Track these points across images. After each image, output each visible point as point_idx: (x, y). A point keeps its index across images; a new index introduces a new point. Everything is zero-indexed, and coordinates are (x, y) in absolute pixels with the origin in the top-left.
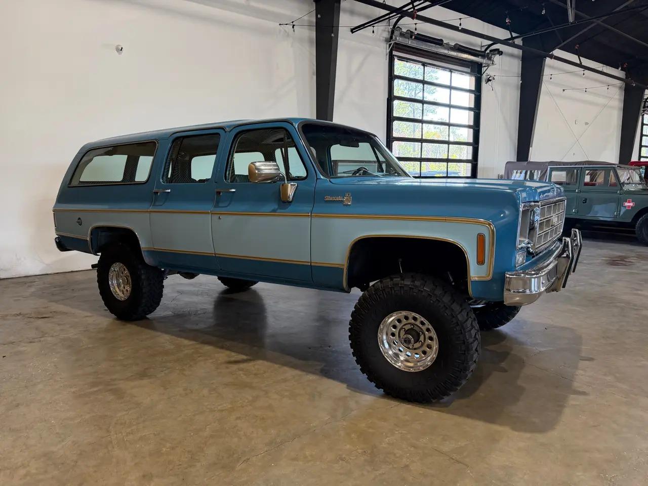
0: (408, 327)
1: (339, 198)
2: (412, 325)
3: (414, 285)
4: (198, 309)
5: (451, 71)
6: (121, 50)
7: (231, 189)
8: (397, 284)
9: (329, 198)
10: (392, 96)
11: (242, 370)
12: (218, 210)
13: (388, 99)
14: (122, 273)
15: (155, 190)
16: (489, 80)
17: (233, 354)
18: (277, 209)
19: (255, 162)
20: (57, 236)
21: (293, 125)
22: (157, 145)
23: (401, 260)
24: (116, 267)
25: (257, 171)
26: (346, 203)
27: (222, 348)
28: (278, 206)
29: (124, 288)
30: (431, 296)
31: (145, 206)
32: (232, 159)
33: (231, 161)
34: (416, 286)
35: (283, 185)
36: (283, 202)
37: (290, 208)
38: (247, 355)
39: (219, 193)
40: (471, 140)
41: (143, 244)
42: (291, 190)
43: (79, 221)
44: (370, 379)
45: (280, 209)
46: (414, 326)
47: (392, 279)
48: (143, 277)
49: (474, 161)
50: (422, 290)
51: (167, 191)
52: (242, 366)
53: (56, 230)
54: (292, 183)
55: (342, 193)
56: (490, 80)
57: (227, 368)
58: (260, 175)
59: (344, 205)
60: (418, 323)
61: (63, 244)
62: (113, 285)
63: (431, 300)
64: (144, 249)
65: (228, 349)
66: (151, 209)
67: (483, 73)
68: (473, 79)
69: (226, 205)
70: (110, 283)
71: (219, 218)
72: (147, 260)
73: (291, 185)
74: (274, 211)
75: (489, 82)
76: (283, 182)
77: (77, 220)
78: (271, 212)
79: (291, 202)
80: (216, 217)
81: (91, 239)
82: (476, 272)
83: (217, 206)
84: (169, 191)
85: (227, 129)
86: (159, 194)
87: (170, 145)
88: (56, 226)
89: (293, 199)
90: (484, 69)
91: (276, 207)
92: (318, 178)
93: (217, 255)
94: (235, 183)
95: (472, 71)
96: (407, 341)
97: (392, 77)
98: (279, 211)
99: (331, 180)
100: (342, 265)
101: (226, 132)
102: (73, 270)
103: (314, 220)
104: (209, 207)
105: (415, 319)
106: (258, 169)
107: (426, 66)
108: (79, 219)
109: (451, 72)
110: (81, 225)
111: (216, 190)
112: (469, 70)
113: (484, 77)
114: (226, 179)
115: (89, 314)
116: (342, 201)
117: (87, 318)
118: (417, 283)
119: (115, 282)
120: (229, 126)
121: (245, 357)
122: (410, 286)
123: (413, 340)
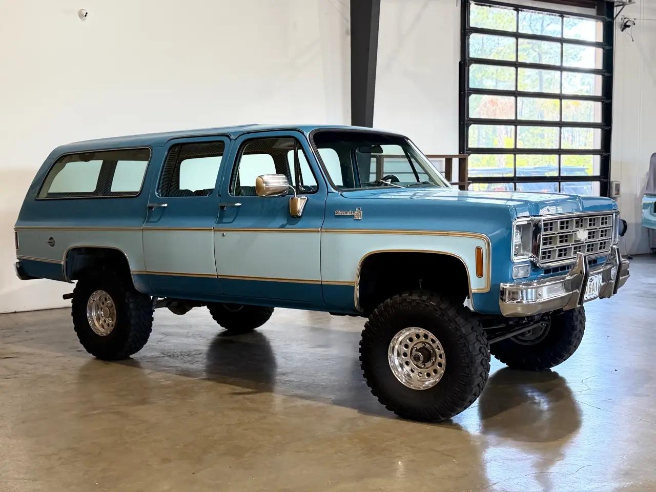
0: (420, 346)
1: (350, 213)
2: (424, 343)
3: (421, 300)
4: (191, 350)
5: (562, 14)
6: (86, 16)
7: (236, 203)
8: (406, 300)
9: (339, 213)
10: (467, 58)
11: (248, 399)
12: (221, 226)
13: (460, 63)
14: (103, 304)
15: (149, 205)
16: (625, 26)
17: (237, 388)
18: (286, 225)
19: (263, 176)
20: (18, 261)
21: (304, 135)
22: (151, 152)
23: (421, 280)
24: (96, 297)
25: (264, 185)
26: (357, 217)
27: (225, 383)
28: (287, 221)
29: (105, 321)
30: (437, 310)
31: (136, 223)
32: (237, 169)
33: (237, 172)
34: (424, 301)
35: (292, 199)
36: (292, 217)
37: (300, 223)
38: (252, 389)
39: (222, 208)
40: (599, 120)
41: (133, 267)
42: (300, 203)
43: (51, 241)
44: (381, 401)
45: (289, 224)
46: (425, 345)
47: (400, 295)
48: (131, 306)
49: (605, 152)
50: (429, 304)
51: (163, 205)
52: (247, 396)
53: (18, 253)
54: (302, 197)
55: (353, 207)
56: (629, 26)
57: (232, 397)
58: (268, 189)
59: (355, 220)
60: (429, 341)
61: (26, 270)
62: (91, 317)
63: (437, 314)
64: (135, 273)
65: (230, 384)
66: (144, 226)
67: (617, 16)
68: (600, 25)
69: (231, 221)
70: (88, 315)
71: (223, 235)
72: (138, 285)
73: (301, 199)
74: (283, 226)
75: (627, 29)
76: (292, 196)
77: (48, 240)
78: (280, 228)
79: (300, 217)
80: (219, 234)
81: (66, 263)
82: (476, 284)
83: (220, 222)
84: (166, 205)
85: (233, 137)
86: (153, 209)
87: (166, 153)
88: (17, 248)
89: (303, 213)
90: (616, 10)
91: (285, 222)
92: (329, 191)
93: (219, 277)
94: (240, 197)
95: (598, 14)
96: (416, 359)
97: (466, 31)
98: (288, 226)
99: (342, 193)
100: (353, 283)
101: (230, 140)
102: (17, 311)
103: (325, 235)
104: (211, 223)
105: (426, 336)
106: (266, 183)
107: (521, 11)
108: (51, 238)
109: (562, 16)
110: (53, 246)
111: (220, 205)
112: (593, 12)
113: (618, 22)
114: (230, 192)
115: (61, 354)
116: (353, 216)
117: (59, 358)
118: (424, 298)
119: (94, 314)
120: (234, 133)
121: (250, 390)
122: (417, 301)
123: (422, 357)
